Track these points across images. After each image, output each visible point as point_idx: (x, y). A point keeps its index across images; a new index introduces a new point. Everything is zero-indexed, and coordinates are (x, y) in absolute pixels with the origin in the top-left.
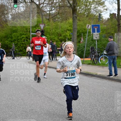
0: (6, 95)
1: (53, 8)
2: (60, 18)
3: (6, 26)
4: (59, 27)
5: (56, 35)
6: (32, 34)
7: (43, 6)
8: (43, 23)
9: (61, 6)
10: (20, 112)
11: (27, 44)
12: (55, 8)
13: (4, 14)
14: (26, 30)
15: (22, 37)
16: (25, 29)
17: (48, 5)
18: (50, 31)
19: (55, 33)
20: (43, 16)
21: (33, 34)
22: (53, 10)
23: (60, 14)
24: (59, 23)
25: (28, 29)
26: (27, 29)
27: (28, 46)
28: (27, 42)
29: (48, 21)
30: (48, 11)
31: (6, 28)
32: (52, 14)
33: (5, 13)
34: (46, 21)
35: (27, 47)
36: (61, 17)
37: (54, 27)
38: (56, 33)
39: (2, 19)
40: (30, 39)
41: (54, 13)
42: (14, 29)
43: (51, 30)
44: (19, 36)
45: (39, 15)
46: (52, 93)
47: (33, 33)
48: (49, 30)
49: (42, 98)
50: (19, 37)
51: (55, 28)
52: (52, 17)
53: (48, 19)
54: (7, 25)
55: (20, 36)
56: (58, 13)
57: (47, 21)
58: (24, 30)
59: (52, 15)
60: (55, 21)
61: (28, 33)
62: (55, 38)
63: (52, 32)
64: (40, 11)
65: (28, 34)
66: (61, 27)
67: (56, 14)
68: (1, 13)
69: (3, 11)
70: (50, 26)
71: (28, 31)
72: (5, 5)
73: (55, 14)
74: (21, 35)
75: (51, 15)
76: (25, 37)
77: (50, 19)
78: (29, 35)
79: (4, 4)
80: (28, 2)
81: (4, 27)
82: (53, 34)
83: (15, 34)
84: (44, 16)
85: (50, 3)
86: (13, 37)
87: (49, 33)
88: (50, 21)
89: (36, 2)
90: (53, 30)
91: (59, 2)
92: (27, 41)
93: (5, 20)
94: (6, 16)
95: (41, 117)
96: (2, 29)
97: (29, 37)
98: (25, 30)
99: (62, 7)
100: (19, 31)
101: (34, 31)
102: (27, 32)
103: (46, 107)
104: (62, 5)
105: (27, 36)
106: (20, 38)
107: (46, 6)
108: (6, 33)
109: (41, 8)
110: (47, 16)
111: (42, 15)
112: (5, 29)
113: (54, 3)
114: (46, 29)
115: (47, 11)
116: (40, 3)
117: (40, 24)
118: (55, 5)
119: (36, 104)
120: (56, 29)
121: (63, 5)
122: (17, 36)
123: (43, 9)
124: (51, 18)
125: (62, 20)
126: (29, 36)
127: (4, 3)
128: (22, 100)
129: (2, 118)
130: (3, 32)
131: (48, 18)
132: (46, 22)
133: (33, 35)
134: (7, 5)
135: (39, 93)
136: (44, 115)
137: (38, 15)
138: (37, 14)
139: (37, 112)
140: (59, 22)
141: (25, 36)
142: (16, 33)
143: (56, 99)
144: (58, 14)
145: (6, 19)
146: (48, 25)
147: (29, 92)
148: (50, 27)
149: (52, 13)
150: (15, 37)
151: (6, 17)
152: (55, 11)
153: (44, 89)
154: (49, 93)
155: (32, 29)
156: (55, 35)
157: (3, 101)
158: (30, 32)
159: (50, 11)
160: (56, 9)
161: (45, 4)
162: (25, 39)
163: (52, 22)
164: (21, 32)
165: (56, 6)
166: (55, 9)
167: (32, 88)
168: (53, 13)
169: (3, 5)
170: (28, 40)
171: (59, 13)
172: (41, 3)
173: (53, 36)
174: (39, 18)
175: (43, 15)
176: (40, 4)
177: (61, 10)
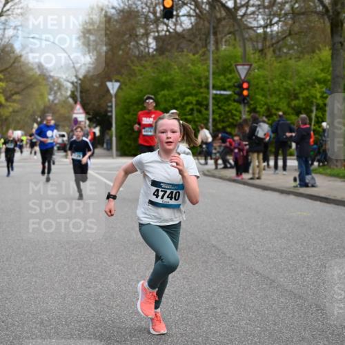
0: (139, 265)
1: (276, 19)
2: (296, 47)
3: (140, 71)
4: (290, 73)
5: (281, 96)
6: (215, 92)
7: (245, 14)
8: (245, 61)
9: (296, 11)
10: (178, 314)
11: (200, 121)
12: (280, 18)
13: (137, 36)
14: (198, 83)
15: (185, 101)
16: (195, 79)
17: (261, 10)
18: (266, 85)
19: (280, 91)
20: (246, 41)
21: (218, 92)
22: (276, 23)
23: (296, 34)
24: (292, 62)
25: (203, 80)
26: (199, 79)
27: (202, 128)
28: (200, 116)
29: (259, 56)
30: (261, 26)
31: (140, 77)
32: (272, 34)
33: (138, 33)
34: (253, 56)
35: (199, 131)
36: (297, 42)
37: (278, 73)
38: (282, 90)
39: (131, 52)
40: (207, 109)
41: (277, 33)
42: (163, 79)
43: (269, 82)
44: (178, 100)
45: (235, 40)
46: (269, 262)
47: (217, 90)
48: (263, 82)
49: (242, 274)
50: (178, 102)
51: (280, 75)
52: (273, 45)
53: (261, 51)
54: (143, 69)
55: (179, 98)
56: (290, 31)
57: (257, 55)
58: (191, 80)
59: (272, 39)
60: (280, 56)
61: (202, 90)
62: (281, 103)
63: (272, 89)
64: (236, 28)
65: (202, 93)
66: (298, 72)
67: (284, 36)
68: (128, 33)
69: (134, 28)
70: (264, 69)
71: (204, 84)
72: (138, 12)
73: (280, 34)
74: (183, 95)
75: (269, 38)
76: (194, 102)
77: (266, 51)
78: (204, 95)
79: (137, 7)
80: (203, 3)
81: (135, 74)
82: (273, 92)
83: (166, 92)
84: (248, 41)
85: (266, 4)
86: (159, 100)
87: (262, 89)
88: (266, 54)
89: (226, 2)
90: (276, 82)
91: (291, 1)
92: (200, 112)
93: (137, 53)
94: (141, 42)
95: (239, 331)
96: (130, 80)
97: (205, 103)
98: (194, 82)
99: (302, 16)
100: (178, 84)
101: (219, 84)
102: (200, 86)
103: (253, 302)
104: (302, 8)
105: (200, 99)
106: (180, 104)
107: (253, 13)
108: (142, 91)
109: (241, 19)
110: (257, 42)
111: (244, 40)
112: (139, 79)
113: (279, 3)
114: (254, 79)
115: (258, 27)
116: (239, 5)
117: (236, 65)
118: (281, 10)
119: (226, 292)
120: (283, 80)
121: (303, 10)
122: (171, 100)
123: (245, 23)
124: (269, 47)
125: (302, 52)
126: (207, 99)
127: (135, 4)
128: (186, 280)
129: (128, 331)
130: (132, 86)
131: (260, 46)
132: (255, 58)
133: (216, 94)
134: (144, 10)
135: (233, 260)
136: (247, 324)
137: (233, 37)
138: (230, 35)
139: (227, 314)
140: (290, 59)
141: (193, 99)
142: (168, 90)
143: (281, 278)
144: (290, 34)
145: (142, 52)
146: (260, 67)
147: (204, 258)
148: (267, 73)
149: (272, 31)
150: (165, 101)
151: (141, 45)
152: (282, 27)
153: (247, 249)
154: (263, 263)
155: (214, 78)
156: (279, 95)
157: (131, 283)
158: (207, 87)
159: (265, 27)
160: (284, 21)
161: (253, 6)
162: (195, 107)
163: (272, 57)
164: (184, 88)
165: (283, 12)
166: (279, 21)
167: (214, 247)
168: (274, 33)
169: (134, 11)
170: (203, 109)
171: (292, 32)
172: (240, 3)
173: (275, 99)
174: (234, 46)
175: (246, 39)
176: (237, 8)
177: (297, 24)
